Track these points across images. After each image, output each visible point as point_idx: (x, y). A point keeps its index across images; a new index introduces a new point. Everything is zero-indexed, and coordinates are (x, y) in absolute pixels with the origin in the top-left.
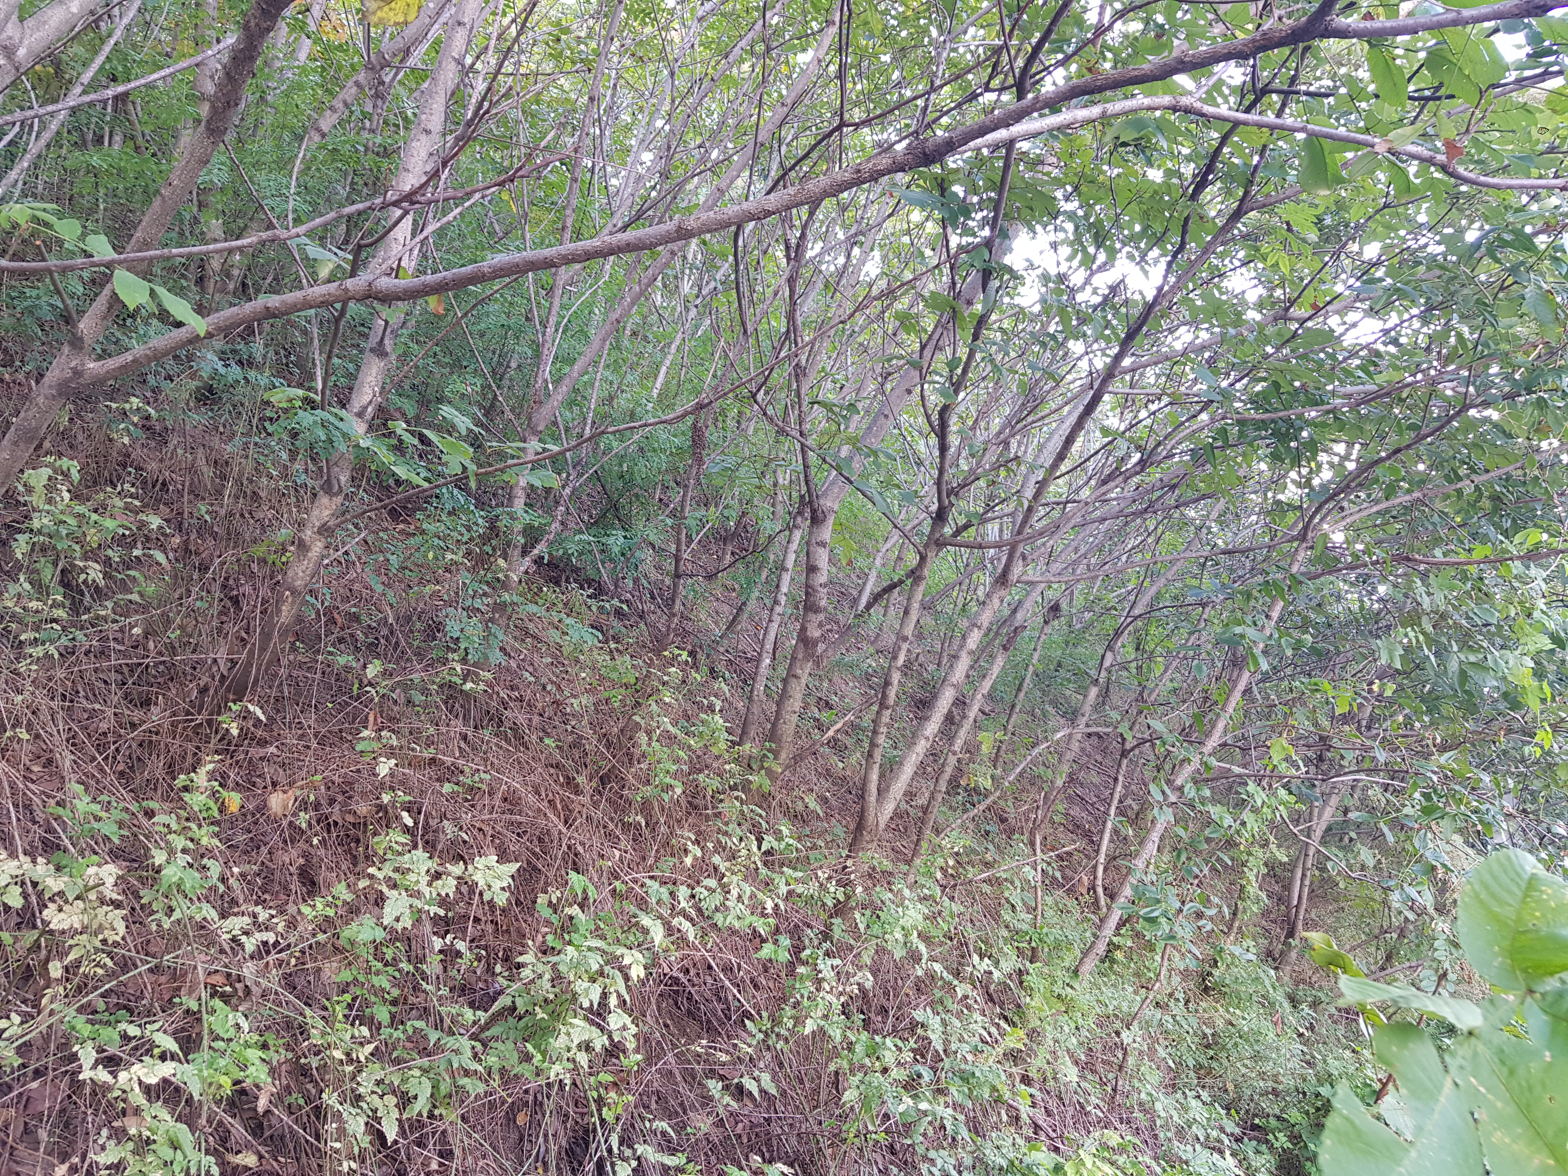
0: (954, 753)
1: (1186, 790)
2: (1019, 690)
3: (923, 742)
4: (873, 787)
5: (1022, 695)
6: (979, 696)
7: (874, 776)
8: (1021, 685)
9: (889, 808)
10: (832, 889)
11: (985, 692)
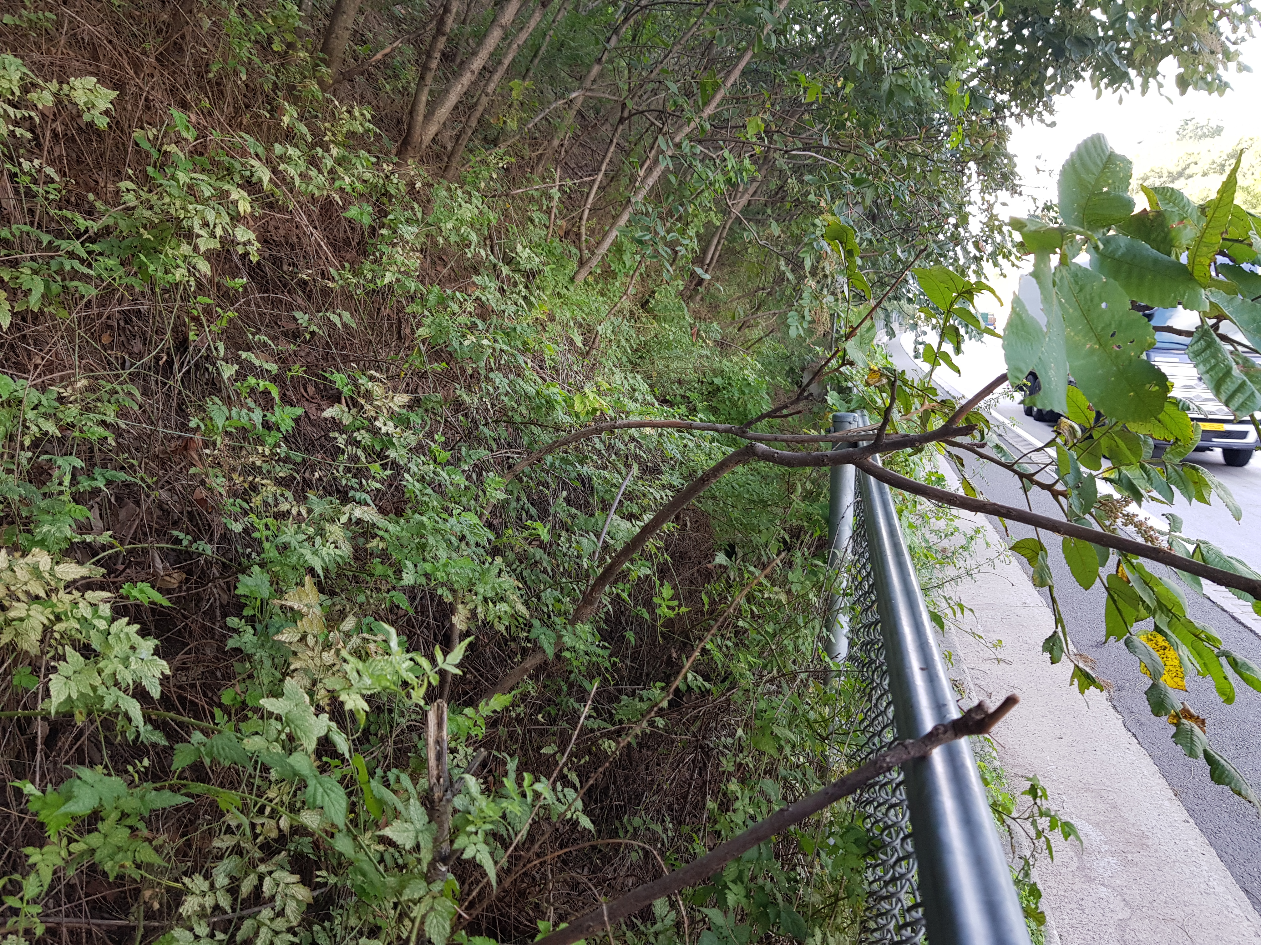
0: (487, 95)
1: (683, 146)
2: (535, 56)
3: (469, 75)
4: (422, 108)
5: (536, 61)
6: (515, 46)
7: (424, 98)
8: (537, 52)
9: (433, 129)
10: (395, 181)
11: (520, 43)
